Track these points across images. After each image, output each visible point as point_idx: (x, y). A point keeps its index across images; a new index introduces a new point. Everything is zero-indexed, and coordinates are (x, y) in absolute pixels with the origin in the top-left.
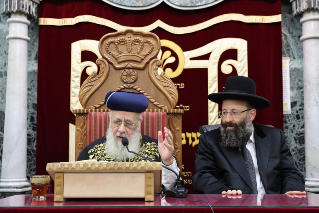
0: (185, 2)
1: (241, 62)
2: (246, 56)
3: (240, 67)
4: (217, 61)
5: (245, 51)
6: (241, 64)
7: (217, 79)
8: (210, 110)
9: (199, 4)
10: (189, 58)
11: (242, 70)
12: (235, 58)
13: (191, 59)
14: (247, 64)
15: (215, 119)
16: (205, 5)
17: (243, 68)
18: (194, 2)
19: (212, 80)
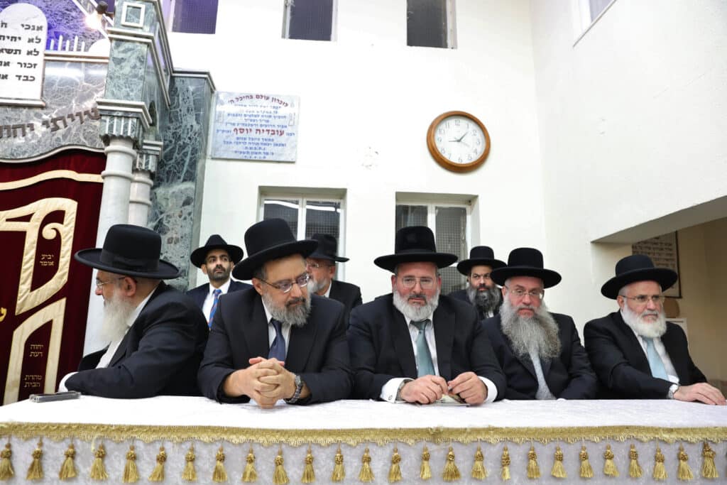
0: (3, 154)
1: (66, 226)
2: (74, 220)
3: (65, 232)
4: (39, 224)
5: (73, 213)
6: (67, 229)
7: (35, 245)
8: (21, 281)
9: (21, 157)
10: (5, 219)
11: (66, 236)
12: (61, 222)
13: (8, 220)
14: (73, 229)
15: (25, 293)
16: (28, 158)
17: (69, 233)
18: (15, 154)
19: (29, 246)
